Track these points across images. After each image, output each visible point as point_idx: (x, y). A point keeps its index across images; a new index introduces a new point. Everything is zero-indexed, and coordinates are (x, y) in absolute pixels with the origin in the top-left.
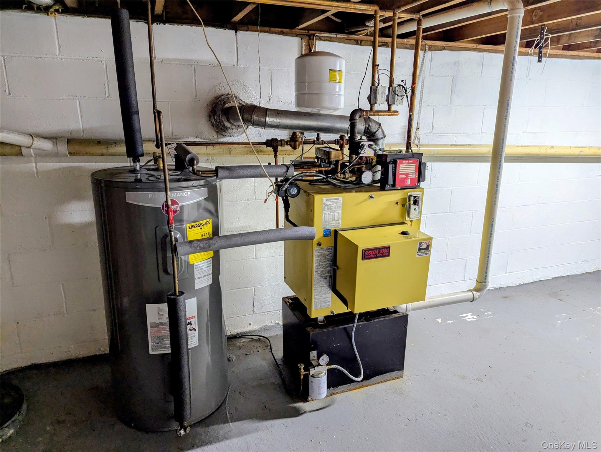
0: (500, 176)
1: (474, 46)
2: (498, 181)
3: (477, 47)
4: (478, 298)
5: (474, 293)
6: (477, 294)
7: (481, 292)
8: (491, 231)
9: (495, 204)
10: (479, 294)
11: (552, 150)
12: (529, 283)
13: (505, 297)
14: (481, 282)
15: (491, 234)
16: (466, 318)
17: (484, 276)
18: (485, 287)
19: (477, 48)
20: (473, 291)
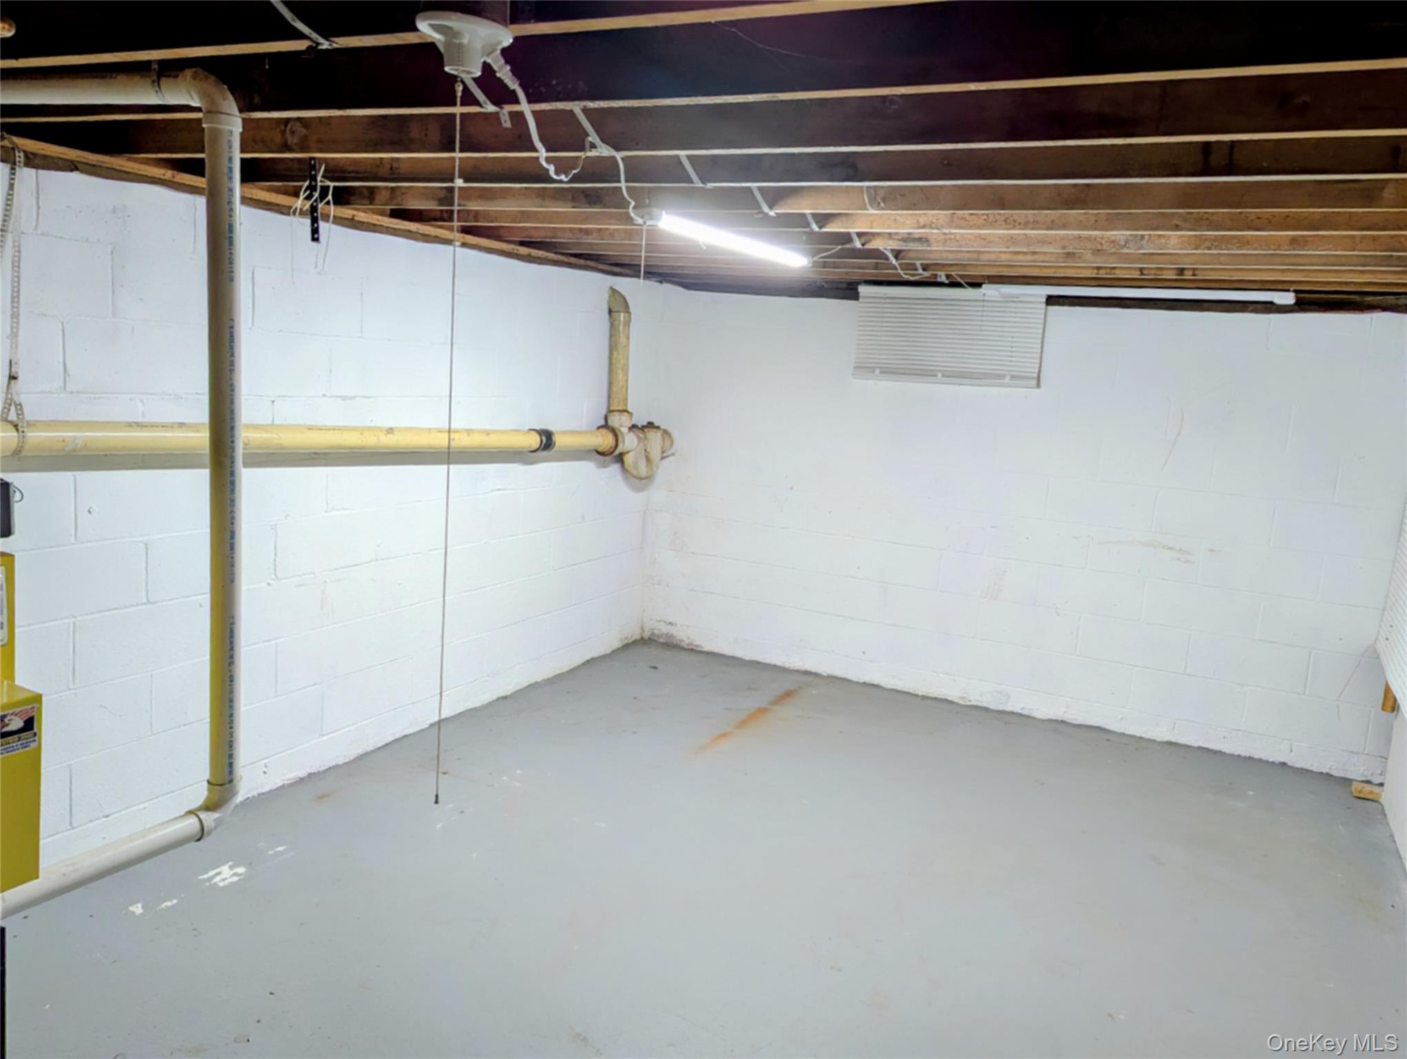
0: (236, 509)
1: (166, 174)
2: (232, 524)
3: (173, 177)
4: (216, 827)
5: (201, 816)
6: (209, 818)
7: (222, 809)
8: (232, 649)
9: (232, 581)
10: (216, 815)
11: (389, 436)
12: (379, 748)
13: (321, 797)
14: (220, 782)
15: (232, 657)
16: (218, 879)
17: (226, 766)
18: (233, 793)
19: (175, 180)
20: (199, 813)
